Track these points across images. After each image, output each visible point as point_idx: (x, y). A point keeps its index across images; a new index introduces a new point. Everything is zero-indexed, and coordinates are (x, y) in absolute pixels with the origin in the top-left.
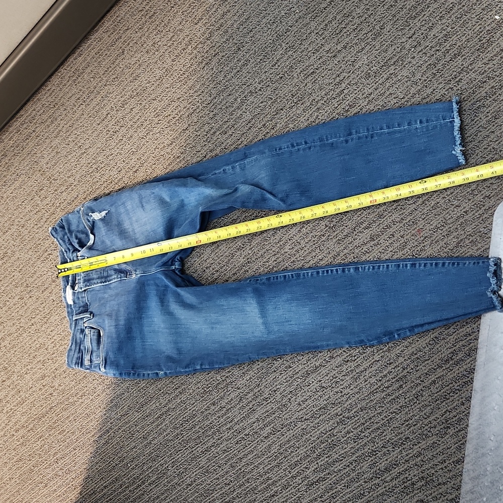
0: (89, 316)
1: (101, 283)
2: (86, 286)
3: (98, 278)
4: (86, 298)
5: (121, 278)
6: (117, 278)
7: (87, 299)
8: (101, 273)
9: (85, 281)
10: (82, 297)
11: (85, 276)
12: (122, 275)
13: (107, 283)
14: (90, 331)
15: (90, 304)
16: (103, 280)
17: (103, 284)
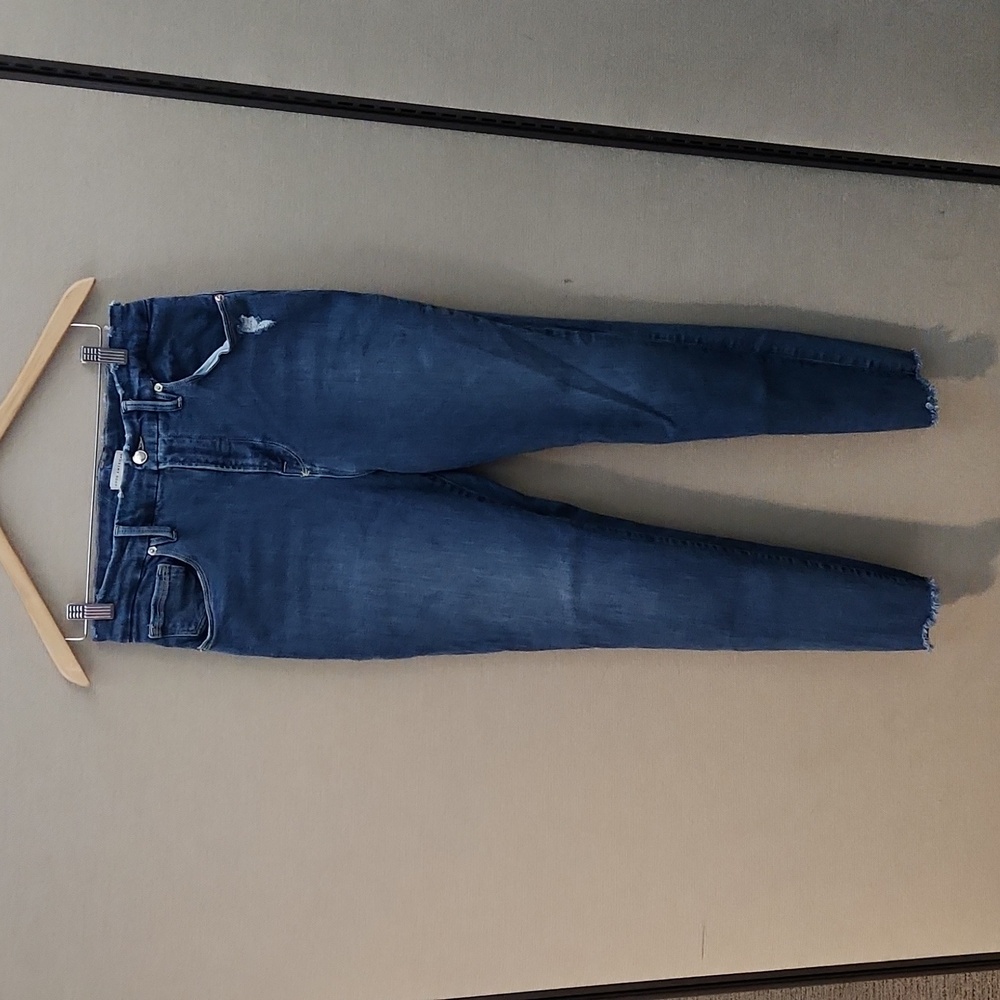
0: (168, 535)
1: (216, 464)
2: (171, 461)
3: (208, 453)
4: (159, 490)
5: (268, 467)
6: (261, 467)
7: (162, 492)
8: (214, 443)
9: (169, 450)
10: (150, 486)
11: (171, 441)
12: (274, 463)
13: (231, 469)
14: (170, 568)
15: (163, 504)
16: (220, 459)
17: (220, 469)
